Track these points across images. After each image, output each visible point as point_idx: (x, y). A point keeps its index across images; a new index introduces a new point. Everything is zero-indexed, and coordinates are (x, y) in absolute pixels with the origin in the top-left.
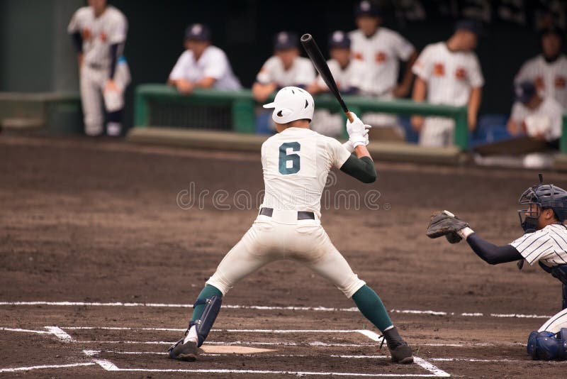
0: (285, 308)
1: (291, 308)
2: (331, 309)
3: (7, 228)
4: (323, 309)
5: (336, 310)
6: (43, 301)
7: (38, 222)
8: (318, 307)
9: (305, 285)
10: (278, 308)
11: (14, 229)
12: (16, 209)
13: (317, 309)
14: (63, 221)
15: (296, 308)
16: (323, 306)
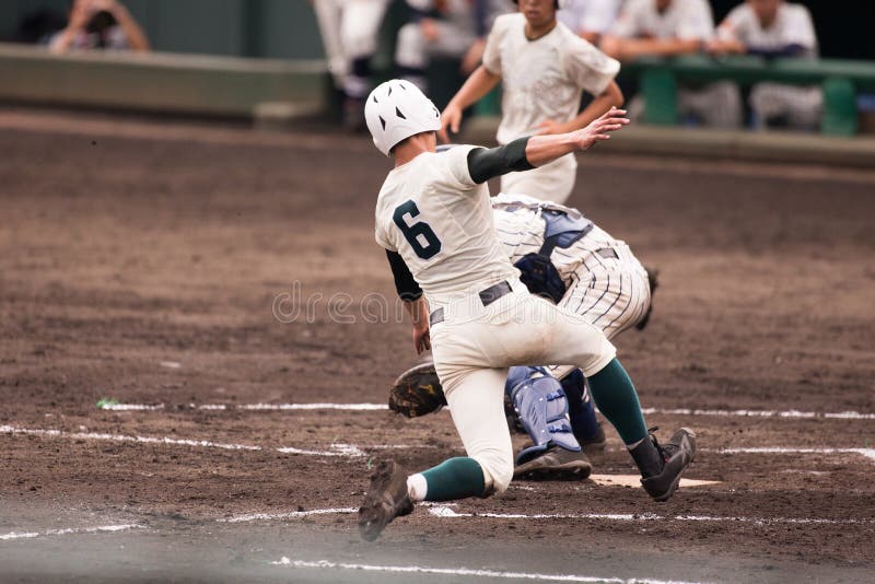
0: (733, 413)
1: (742, 413)
2: (810, 415)
3: (268, 284)
4: (796, 414)
5: (819, 415)
6: (327, 402)
7: (316, 273)
8: (787, 410)
9: (764, 374)
10: (720, 413)
11: (277, 284)
12: (281, 251)
13: (786, 414)
14: (360, 270)
15: (750, 414)
16: (796, 409)
